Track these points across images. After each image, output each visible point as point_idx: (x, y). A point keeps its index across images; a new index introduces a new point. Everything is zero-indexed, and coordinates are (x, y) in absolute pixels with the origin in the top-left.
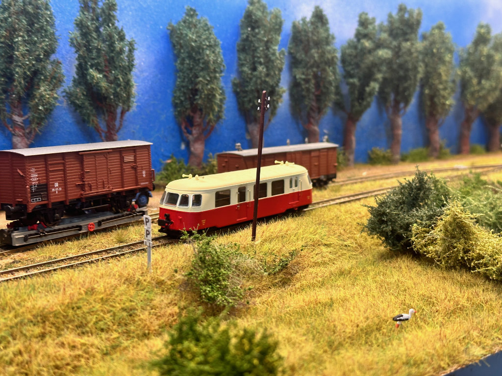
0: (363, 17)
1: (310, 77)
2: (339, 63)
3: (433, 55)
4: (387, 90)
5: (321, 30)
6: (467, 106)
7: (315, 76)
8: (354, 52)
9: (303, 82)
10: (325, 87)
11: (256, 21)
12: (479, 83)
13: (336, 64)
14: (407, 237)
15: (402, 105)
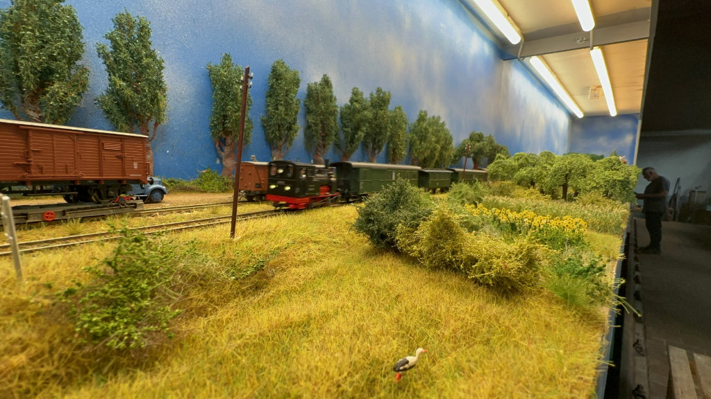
0: (355, 90)
1: (318, 122)
2: (339, 115)
3: (395, 123)
4: (369, 140)
5: (327, 90)
6: (413, 157)
7: (322, 122)
8: (349, 112)
9: (313, 125)
10: (328, 130)
11: (280, 75)
12: (420, 144)
13: (336, 115)
14: (391, 236)
15: (377, 151)
